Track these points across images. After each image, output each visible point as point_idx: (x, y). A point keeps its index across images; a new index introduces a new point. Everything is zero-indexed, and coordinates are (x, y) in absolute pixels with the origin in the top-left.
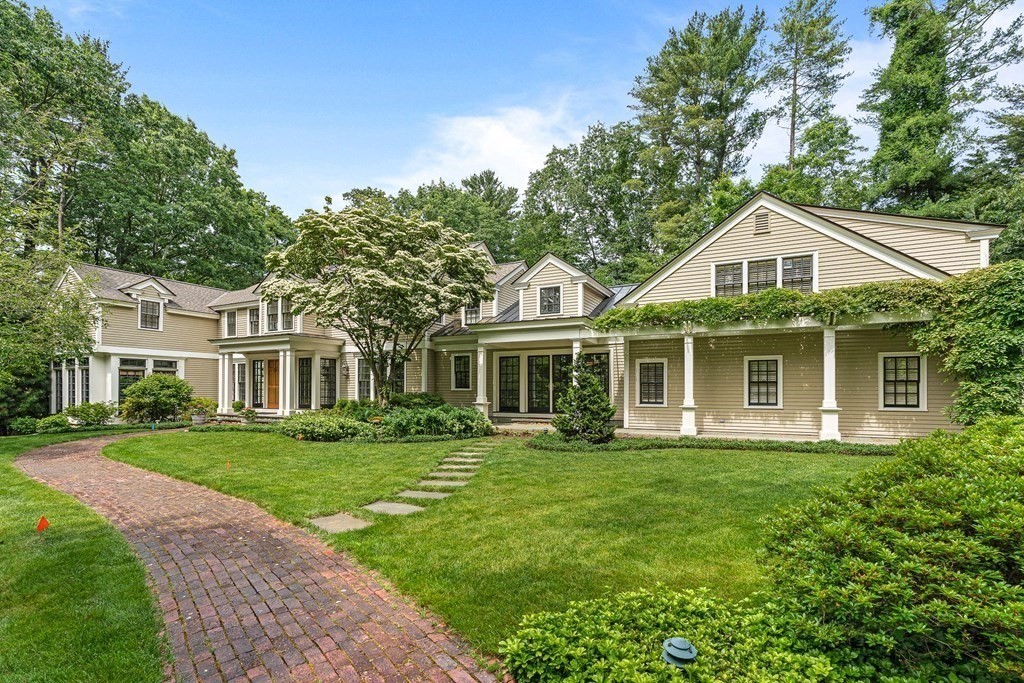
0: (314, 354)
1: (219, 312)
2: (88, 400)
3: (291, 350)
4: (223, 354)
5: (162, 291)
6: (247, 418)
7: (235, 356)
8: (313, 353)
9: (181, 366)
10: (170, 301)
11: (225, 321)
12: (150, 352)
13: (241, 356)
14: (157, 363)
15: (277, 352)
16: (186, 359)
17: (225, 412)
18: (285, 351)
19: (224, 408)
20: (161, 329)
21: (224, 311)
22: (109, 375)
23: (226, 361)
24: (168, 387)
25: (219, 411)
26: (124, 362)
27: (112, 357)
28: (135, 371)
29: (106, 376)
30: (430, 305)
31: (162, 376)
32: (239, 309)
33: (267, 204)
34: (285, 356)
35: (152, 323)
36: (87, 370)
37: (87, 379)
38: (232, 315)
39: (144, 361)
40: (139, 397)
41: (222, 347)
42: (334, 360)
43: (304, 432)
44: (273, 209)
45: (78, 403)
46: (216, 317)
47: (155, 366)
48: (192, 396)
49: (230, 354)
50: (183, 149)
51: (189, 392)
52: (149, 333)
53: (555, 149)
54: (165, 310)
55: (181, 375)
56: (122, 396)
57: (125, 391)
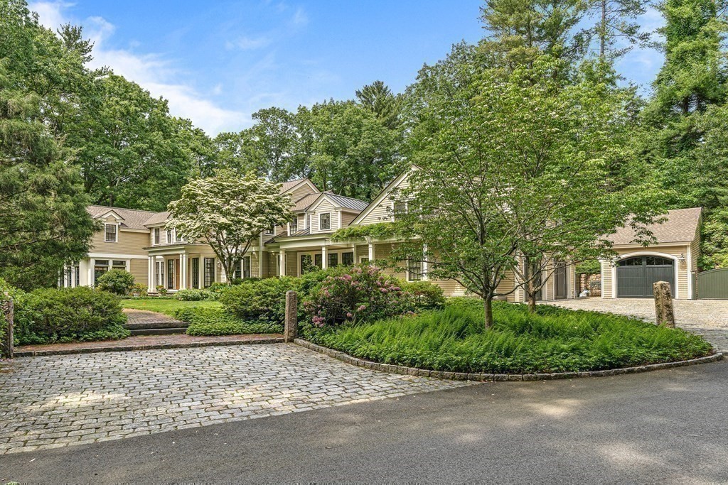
0: (200, 256)
1: (150, 229)
2: (78, 284)
3: (186, 254)
4: (151, 257)
5: (118, 218)
6: (162, 293)
7: (157, 257)
8: (199, 254)
9: (128, 264)
10: (122, 224)
11: (153, 234)
12: (111, 256)
13: (161, 257)
14: (115, 263)
15: (179, 255)
16: (131, 260)
17: (152, 291)
18: (183, 254)
19: (151, 289)
20: (117, 241)
21: (153, 228)
22: (90, 270)
23: (152, 260)
24: (121, 277)
25: (149, 291)
26: (97, 262)
27: (91, 260)
28: (103, 267)
29: (88, 271)
30: (247, 229)
31: (118, 270)
32: (161, 227)
33: (192, 128)
34: (183, 258)
35: (112, 238)
36: (78, 267)
37: (78, 273)
38: (157, 230)
39: (108, 261)
40: (106, 282)
41: (150, 252)
42: (213, 259)
43: (183, 296)
44: (197, 132)
45: (73, 286)
46: (148, 232)
47: (114, 264)
48: (134, 283)
49: (155, 256)
50: (132, 108)
51: (132, 280)
52: (110, 244)
53: (425, 65)
54: (119, 229)
55: (128, 269)
56: (96, 282)
57: (98, 279)
